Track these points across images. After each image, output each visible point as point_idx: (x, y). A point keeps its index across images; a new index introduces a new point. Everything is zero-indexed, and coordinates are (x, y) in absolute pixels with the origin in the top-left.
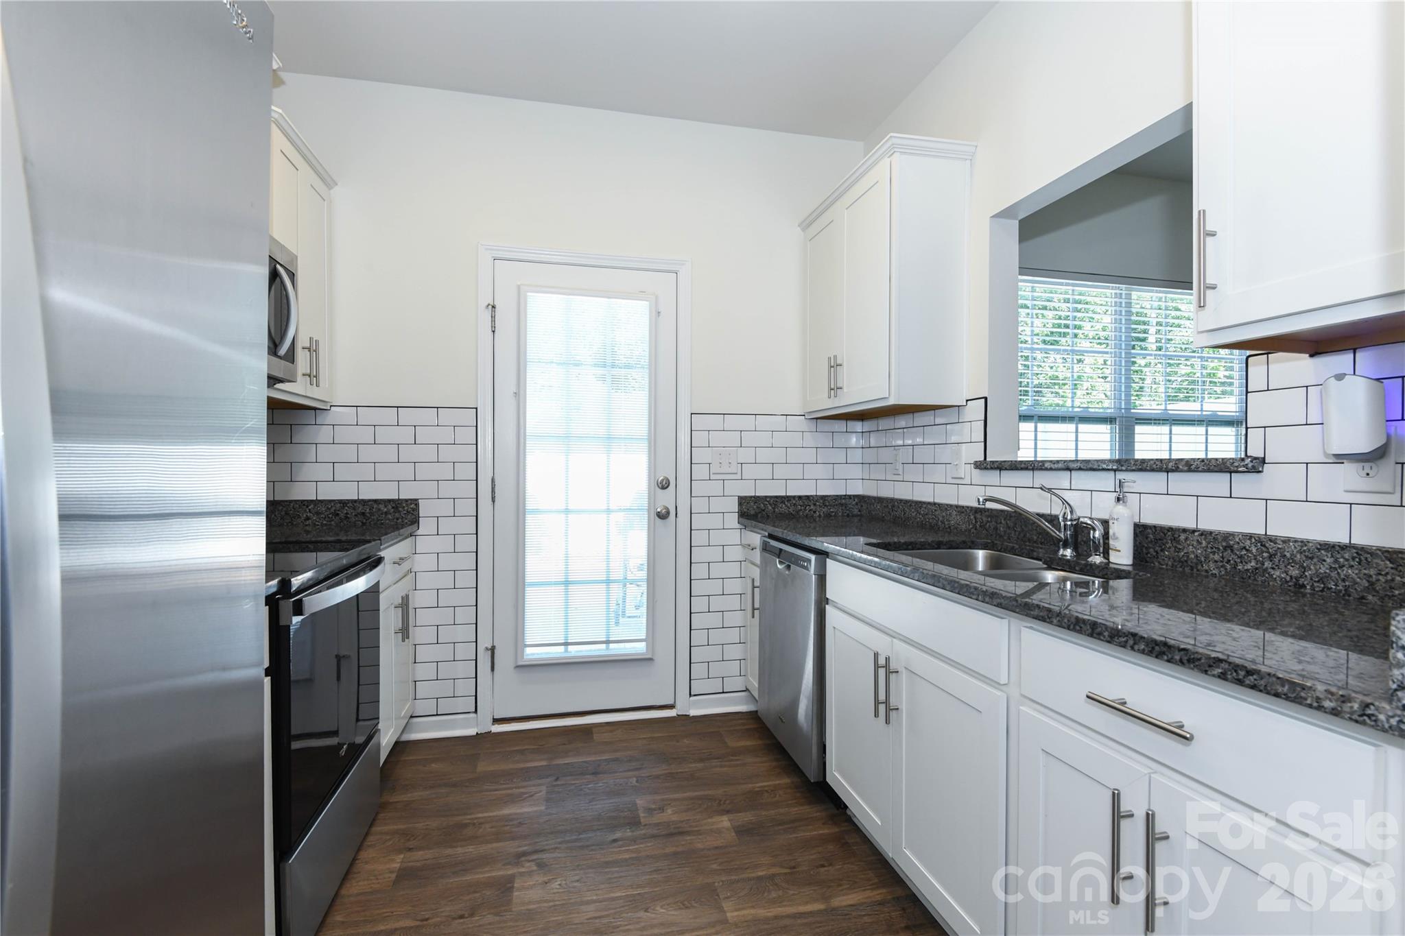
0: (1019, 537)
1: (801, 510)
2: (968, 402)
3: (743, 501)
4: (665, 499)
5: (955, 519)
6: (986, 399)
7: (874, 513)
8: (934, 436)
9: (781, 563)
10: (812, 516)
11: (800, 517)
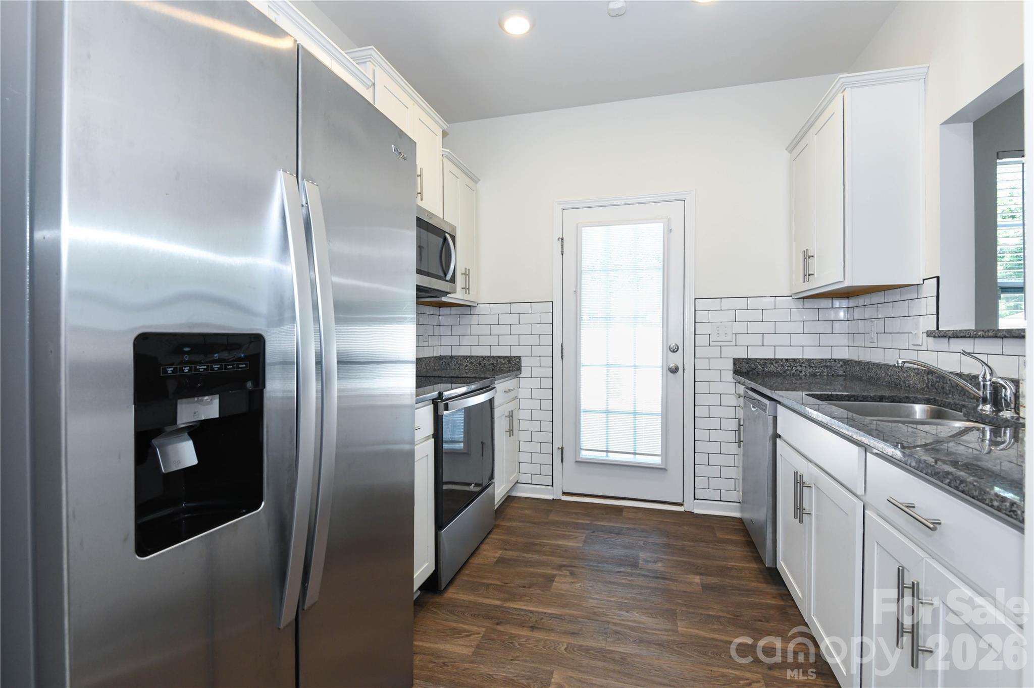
2: (925, 281)
3: (736, 361)
4: (675, 360)
6: (938, 278)
7: (855, 374)
8: (900, 309)
9: (754, 407)
10: (799, 375)
11: (787, 375)
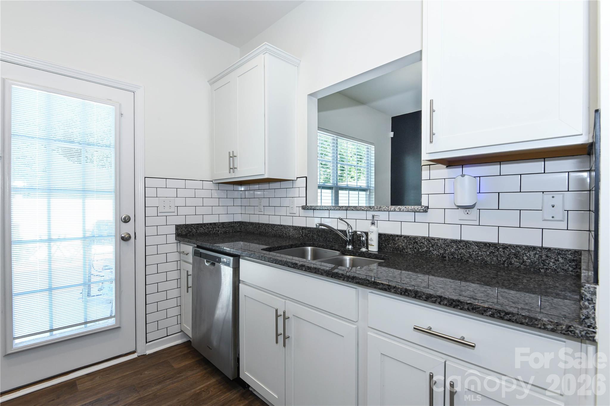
0: (324, 240)
1: (211, 230)
2: (298, 179)
3: (178, 227)
4: (128, 229)
5: (292, 232)
6: (306, 177)
7: (248, 230)
8: (280, 193)
9: (207, 261)
10: (217, 233)
11: (211, 234)
